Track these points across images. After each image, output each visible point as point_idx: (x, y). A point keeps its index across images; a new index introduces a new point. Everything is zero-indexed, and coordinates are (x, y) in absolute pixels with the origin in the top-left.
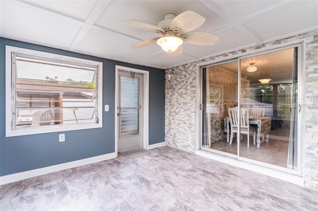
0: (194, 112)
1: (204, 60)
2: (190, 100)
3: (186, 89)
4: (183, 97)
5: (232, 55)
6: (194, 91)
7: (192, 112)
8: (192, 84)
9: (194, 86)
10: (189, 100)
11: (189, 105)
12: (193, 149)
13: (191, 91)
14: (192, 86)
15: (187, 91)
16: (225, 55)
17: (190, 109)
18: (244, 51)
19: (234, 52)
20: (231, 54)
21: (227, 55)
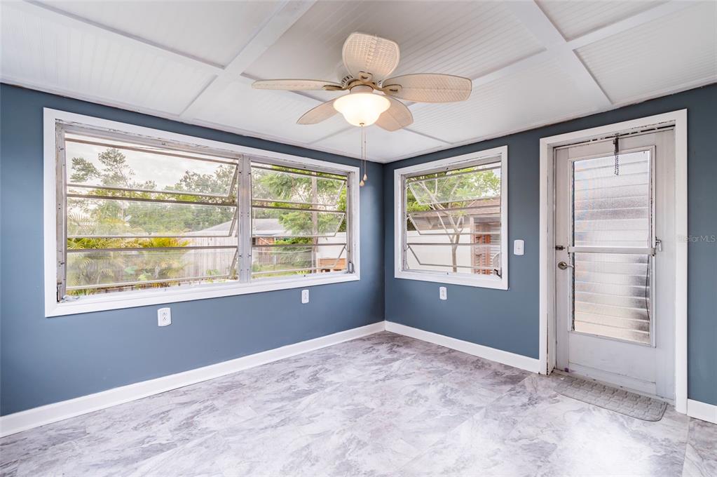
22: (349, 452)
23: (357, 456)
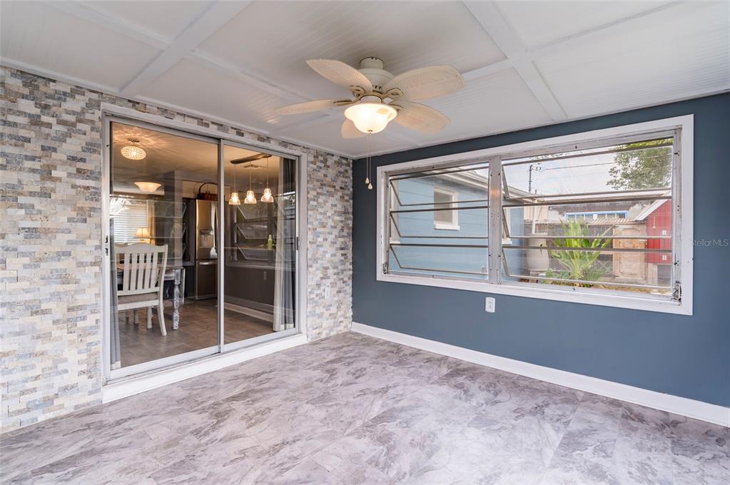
0: (94, 264)
1: (138, 103)
2: (70, 220)
3: (46, 174)
4: (21, 206)
5: (218, 129)
6: (92, 190)
7: (81, 264)
8: (80, 165)
9: (92, 172)
10: (64, 219)
11: (61, 237)
12: (91, 393)
13: (74, 186)
14: (79, 171)
15: (49, 184)
16: (201, 121)
17: (69, 254)
18: (240, 133)
19: (221, 125)
20: (216, 127)
21: (207, 125)
22: (384, 453)
23: (375, 450)
